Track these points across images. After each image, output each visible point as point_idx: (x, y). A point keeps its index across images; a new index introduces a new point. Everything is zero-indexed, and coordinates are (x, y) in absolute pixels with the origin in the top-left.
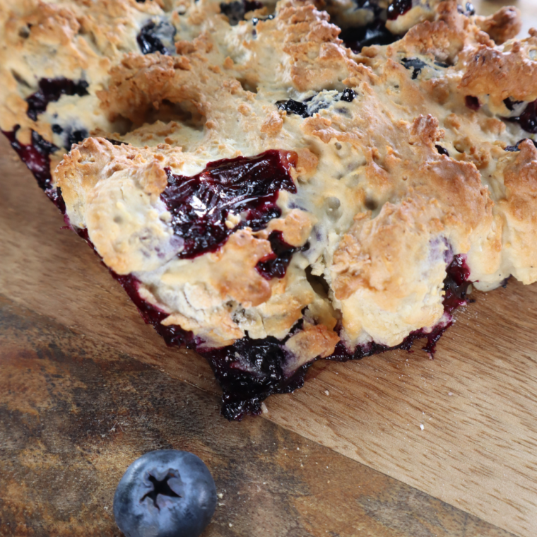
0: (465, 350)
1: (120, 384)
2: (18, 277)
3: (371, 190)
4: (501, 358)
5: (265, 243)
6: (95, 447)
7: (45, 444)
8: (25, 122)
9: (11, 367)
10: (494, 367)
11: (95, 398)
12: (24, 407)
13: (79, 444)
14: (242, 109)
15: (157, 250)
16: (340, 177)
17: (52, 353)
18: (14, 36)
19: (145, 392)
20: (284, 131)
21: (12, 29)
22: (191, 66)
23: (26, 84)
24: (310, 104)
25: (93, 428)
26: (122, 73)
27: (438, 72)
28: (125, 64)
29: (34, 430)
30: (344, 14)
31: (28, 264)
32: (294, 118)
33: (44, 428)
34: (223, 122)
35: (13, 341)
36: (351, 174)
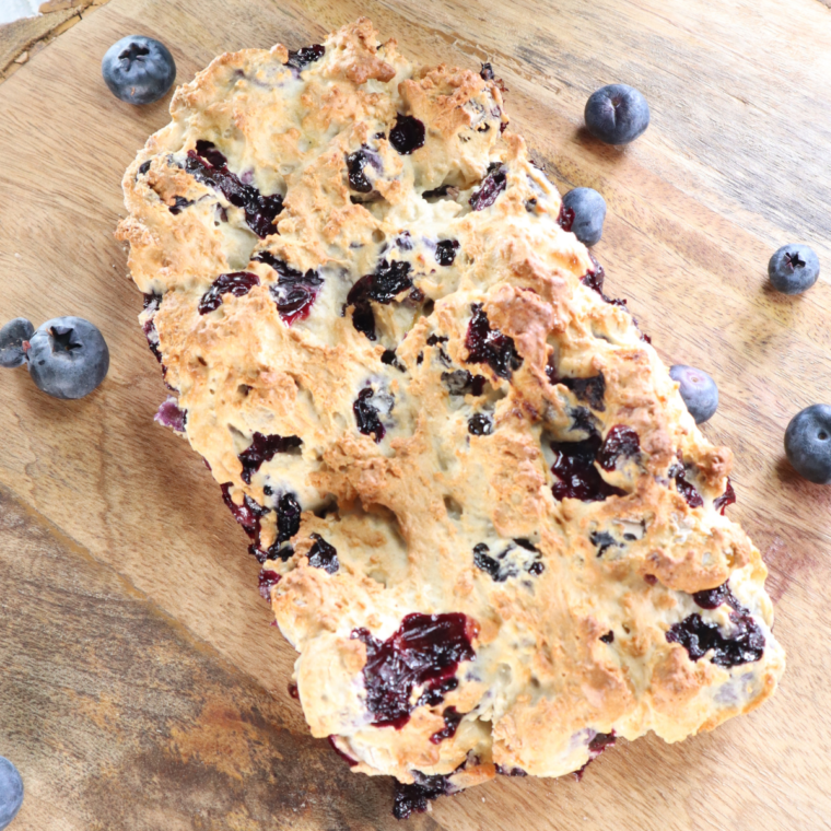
0: (609, 776)
1: (310, 760)
2: (223, 624)
4: (637, 790)
5: (439, 721)
6: (288, 820)
7: (248, 809)
8: (239, 484)
9: (218, 726)
10: (629, 798)
11: (290, 771)
12: (230, 770)
13: (275, 814)
14: (442, 551)
15: (353, 722)
16: (515, 647)
17: (254, 717)
19: (332, 773)
20: (475, 591)
21: (231, 387)
22: (402, 475)
23: (241, 434)
24: (503, 563)
25: (287, 801)
26: (335, 460)
27: (624, 550)
28: (340, 447)
29: (239, 795)
30: (560, 433)
31: (232, 610)
32: (486, 578)
33: (246, 793)
34: (424, 557)
35: (220, 699)
36: (524, 651)
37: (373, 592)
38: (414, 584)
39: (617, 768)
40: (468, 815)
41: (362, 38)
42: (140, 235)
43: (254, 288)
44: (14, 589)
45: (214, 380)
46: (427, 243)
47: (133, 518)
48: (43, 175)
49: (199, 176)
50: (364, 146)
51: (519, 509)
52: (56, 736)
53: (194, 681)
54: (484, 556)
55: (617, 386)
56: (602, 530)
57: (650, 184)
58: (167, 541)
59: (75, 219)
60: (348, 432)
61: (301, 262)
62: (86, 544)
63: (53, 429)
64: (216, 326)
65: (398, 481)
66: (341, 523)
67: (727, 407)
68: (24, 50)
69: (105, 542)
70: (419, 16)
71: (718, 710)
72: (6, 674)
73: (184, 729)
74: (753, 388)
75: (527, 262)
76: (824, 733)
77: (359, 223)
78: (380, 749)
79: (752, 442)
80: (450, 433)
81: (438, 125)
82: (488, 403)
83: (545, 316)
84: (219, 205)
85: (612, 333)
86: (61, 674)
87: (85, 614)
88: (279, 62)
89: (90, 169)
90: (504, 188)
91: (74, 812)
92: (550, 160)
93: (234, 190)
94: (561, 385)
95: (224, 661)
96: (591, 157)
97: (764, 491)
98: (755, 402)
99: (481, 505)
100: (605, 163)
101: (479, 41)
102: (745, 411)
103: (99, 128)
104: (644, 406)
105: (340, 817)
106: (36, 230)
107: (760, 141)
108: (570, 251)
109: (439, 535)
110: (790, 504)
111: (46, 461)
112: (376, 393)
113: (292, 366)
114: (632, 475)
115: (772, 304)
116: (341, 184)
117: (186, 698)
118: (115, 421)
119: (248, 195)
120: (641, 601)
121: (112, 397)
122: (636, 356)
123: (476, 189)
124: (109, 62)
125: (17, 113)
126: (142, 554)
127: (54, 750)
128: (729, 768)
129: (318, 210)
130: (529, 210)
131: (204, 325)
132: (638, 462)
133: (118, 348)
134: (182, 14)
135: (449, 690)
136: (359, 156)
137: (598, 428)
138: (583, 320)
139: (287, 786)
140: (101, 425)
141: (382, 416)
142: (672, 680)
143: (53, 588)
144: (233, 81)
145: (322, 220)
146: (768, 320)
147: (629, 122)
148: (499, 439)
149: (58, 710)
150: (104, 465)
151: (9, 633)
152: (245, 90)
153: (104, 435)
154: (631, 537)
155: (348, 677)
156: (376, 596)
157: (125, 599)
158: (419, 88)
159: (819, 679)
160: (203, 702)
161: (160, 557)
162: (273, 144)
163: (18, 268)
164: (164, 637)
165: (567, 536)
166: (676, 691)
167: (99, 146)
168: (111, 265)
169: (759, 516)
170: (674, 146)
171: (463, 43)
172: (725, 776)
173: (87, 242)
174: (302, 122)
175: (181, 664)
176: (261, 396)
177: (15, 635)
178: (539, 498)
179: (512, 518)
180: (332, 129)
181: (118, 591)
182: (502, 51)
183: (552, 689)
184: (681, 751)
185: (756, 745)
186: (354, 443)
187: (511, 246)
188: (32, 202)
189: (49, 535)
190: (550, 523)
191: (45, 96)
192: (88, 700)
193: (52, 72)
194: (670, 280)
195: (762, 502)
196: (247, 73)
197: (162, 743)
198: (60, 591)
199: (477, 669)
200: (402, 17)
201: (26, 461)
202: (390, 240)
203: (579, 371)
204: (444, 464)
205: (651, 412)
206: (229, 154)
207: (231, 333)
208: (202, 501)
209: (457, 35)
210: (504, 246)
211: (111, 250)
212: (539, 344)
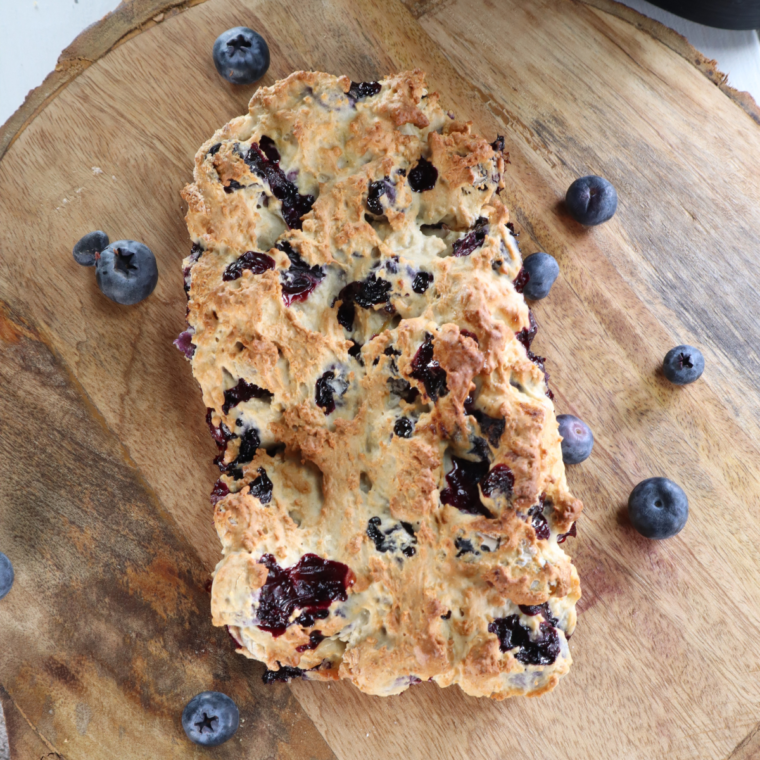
0: (422, 699)
2: (185, 504)
3: (387, 625)
4: (439, 715)
5: (306, 638)
6: (189, 658)
7: (164, 642)
8: (219, 412)
9: (161, 576)
10: (431, 718)
11: (201, 624)
12: (160, 610)
13: (182, 651)
14: (347, 514)
16: (378, 601)
17: (187, 577)
18: (232, 346)
20: (361, 552)
21: (231, 342)
22: (336, 447)
23: (230, 375)
24: (387, 538)
25: (193, 644)
26: (291, 418)
27: (477, 557)
28: (297, 410)
29: (161, 629)
30: (460, 453)
31: (194, 495)
32: (371, 546)
33: (166, 630)
34: (333, 514)
35: (167, 557)
36: (382, 606)
37: (288, 529)
38: (320, 531)
41: (411, 89)
42: (197, 202)
43: (269, 272)
44: (46, 432)
45: (220, 332)
46: (409, 272)
47: (143, 406)
48: (149, 119)
49: (254, 167)
50: (387, 178)
51: (411, 502)
52: (46, 548)
53: (152, 538)
54: (375, 528)
55: (512, 433)
56: (466, 538)
57: (599, 262)
58: (162, 430)
59: (164, 161)
60: (307, 401)
61: (312, 259)
62: (104, 414)
63: (104, 320)
64: (231, 293)
65: (331, 451)
66: (284, 465)
67: (597, 455)
68: (162, 12)
69: (118, 417)
70: (468, 72)
71: (510, 688)
72: (24, 492)
73: (136, 571)
74: (621, 446)
75: (477, 313)
76: (584, 717)
77: (364, 239)
78: (259, 645)
79: (607, 487)
80: (380, 426)
81: (448, 177)
82: (416, 411)
83: (476, 362)
84: (264, 193)
85: (526, 384)
86: (63, 505)
87: (90, 466)
88: (341, 90)
89: (185, 125)
90: (481, 245)
91: (45, 606)
92: (530, 220)
93: (279, 184)
94: (472, 417)
95: (178, 531)
96: (562, 227)
97: (602, 527)
98: (620, 457)
99: (386, 488)
100: (571, 236)
101: (507, 107)
102: (609, 462)
103: (201, 93)
104: (527, 457)
105: (226, 667)
106: (132, 162)
107: (695, 253)
108: (515, 310)
109: (348, 501)
110: (618, 543)
111: (93, 343)
112: (336, 377)
113: (280, 338)
114: (501, 506)
115: (658, 386)
116: (360, 203)
117: (144, 549)
118: (150, 328)
119: (288, 190)
120: (479, 596)
121: (153, 309)
122: (535, 414)
123: (462, 235)
124: (219, 45)
125: (143, 63)
126: (142, 434)
127: (43, 557)
128: (509, 721)
129: (337, 220)
130: (494, 268)
131: (223, 290)
132: (508, 498)
133: (167, 272)
134: (288, 17)
135: (321, 618)
136: (379, 185)
137: (490, 458)
138: (506, 369)
139: (196, 634)
140: (140, 328)
141: (336, 396)
142: (481, 663)
143: (73, 440)
144: (303, 95)
145: (337, 228)
146: (651, 397)
147: (597, 212)
148: (413, 444)
149: (53, 530)
150: (133, 359)
151: (34, 463)
152: (309, 106)
153: (139, 337)
154: (486, 548)
155: (249, 591)
156: (289, 533)
157: (121, 463)
158: (442, 144)
159: (594, 677)
160: (154, 555)
161: (154, 440)
162: (318, 156)
163: (112, 188)
164: (141, 500)
165: (440, 534)
166: (482, 672)
167: (197, 108)
168: (179, 206)
169: (593, 544)
170: (627, 237)
171: (494, 105)
172: (504, 725)
173: (167, 182)
174: (346, 143)
175: (147, 523)
176: (250, 357)
177: (38, 466)
178: (427, 499)
179: (404, 507)
180: (367, 156)
181: (118, 456)
182: (522, 120)
183: (393, 641)
185: (533, 710)
186: (309, 411)
187: (470, 296)
188: (136, 139)
189: (81, 400)
190: (430, 519)
191: (168, 54)
192: (76, 529)
193: (178, 36)
194: (588, 343)
195: (599, 535)
196: (315, 92)
197: (119, 576)
198: (77, 444)
199: (345, 608)
200: (454, 69)
201: (79, 339)
202: (383, 260)
203: (490, 410)
204: (369, 446)
205: (530, 463)
206: (283, 153)
207: (241, 302)
208: (195, 408)
209: (492, 97)
210: (465, 294)
212: (464, 383)
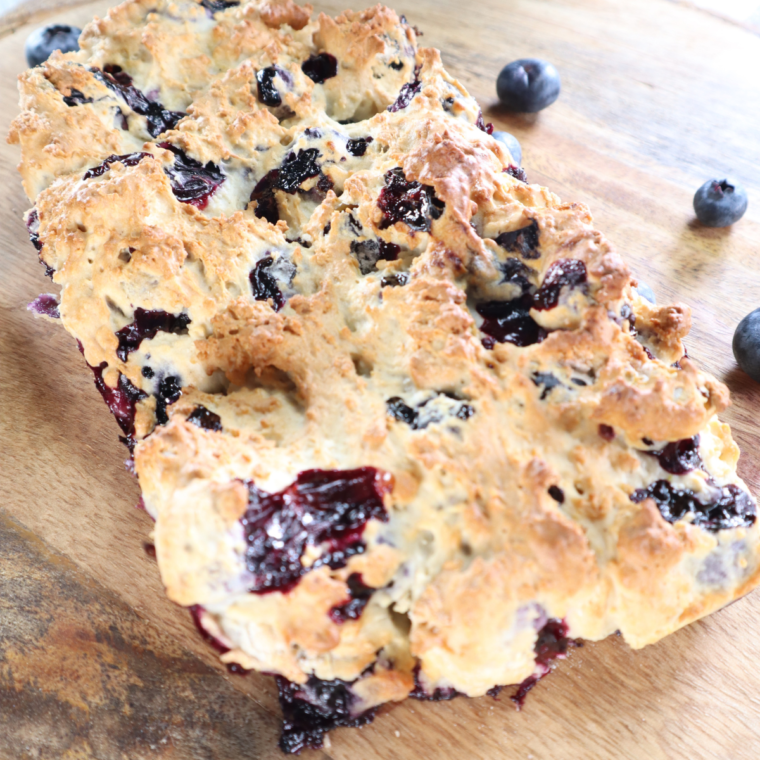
0: (558, 705)
1: (178, 687)
2: (87, 536)
3: (468, 535)
4: (595, 721)
5: (340, 588)
7: (92, 747)
8: (114, 362)
9: (66, 648)
10: (585, 731)
11: (150, 699)
12: (74, 699)
13: (126, 752)
14: (348, 403)
15: (226, 585)
16: (440, 508)
17: (111, 637)
18: (114, 258)
19: (204, 701)
20: (388, 442)
21: (112, 253)
22: (302, 331)
23: (121, 310)
24: (422, 411)
25: (143, 736)
26: (226, 325)
27: (573, 394)
28: (232, 312)
29: (82, 729)
30: (487, 287)
31: (99, 521)
32: (402, 428)
33: (92, 727)
34: (326, 414)
35: (73, 617)
36: (450, 510)
37: (262, 448)
38: (313, 441)
39: (567, 694)
40: (377, 753)
45: (93, 249)
46: (338, 133)
49: (99, 78)
50: (274, 64)
51: (441, 353)
53: (42, 597)
54: (399, 406)
56: (544, 370)
57: (563, 145)
58: (32, 451)
60: (242, 299)
61: (204, 155)
64: (99, 186)
65: (297, 338)
71: (702, 594)
73: (22, 651)
75: (446, 134)
77: (267, 128)
78: (262, 624)
80: (359, 294)
82: (403, 265)
84: (120, 112)
90: (419, 91)
94: (488, 240)
95: (83, 575)
99: (396, 360)
100: (518, 130)
104: (588, 238)
109: (344, 390)
110: (746, 413)
112: (276, 262)
113: (184, 235)
114: (579, 307)
115: (699, 238)
116: (248, 94)
117: (30, 616)
119: (152, 110)
120: (596, 458)
122: (574, 206)
129: (223, 115)
130: (446, 108)
131: (86, 187)
132: (586, 292)
135: (355, 554)
136: (271, 72)
137: (532, 278)
138: (508, 192)
139: (144, 717)
141: (282, 285)
144: (144, 17)
145: (227, 122)
148: (416, 285)
152: (156, 22)
154: (579, 382)
155: (222, 525)
156: (265, 453)
160: (49, 620)
161: (22, 467)
162: (181, 67)
164: (14, 549)
165: (502, 378)
168: (11, 209)
172: (707, 704)
174: (213, 53)
175: (29, 578)
178: (466, 338)
179: (433, 365)
184: (647, 675)
186: (247, 306)
187: (428, 124)
190: (480, 368)
196: (161, 10)
202: (298, 135)
203: (508, 228)
204: (351, 325)
205: (597, 241)
206: (135, 73)
207: (115, 191)
208: (77, 412)
210: (420, 128)
211: (13, 198)
